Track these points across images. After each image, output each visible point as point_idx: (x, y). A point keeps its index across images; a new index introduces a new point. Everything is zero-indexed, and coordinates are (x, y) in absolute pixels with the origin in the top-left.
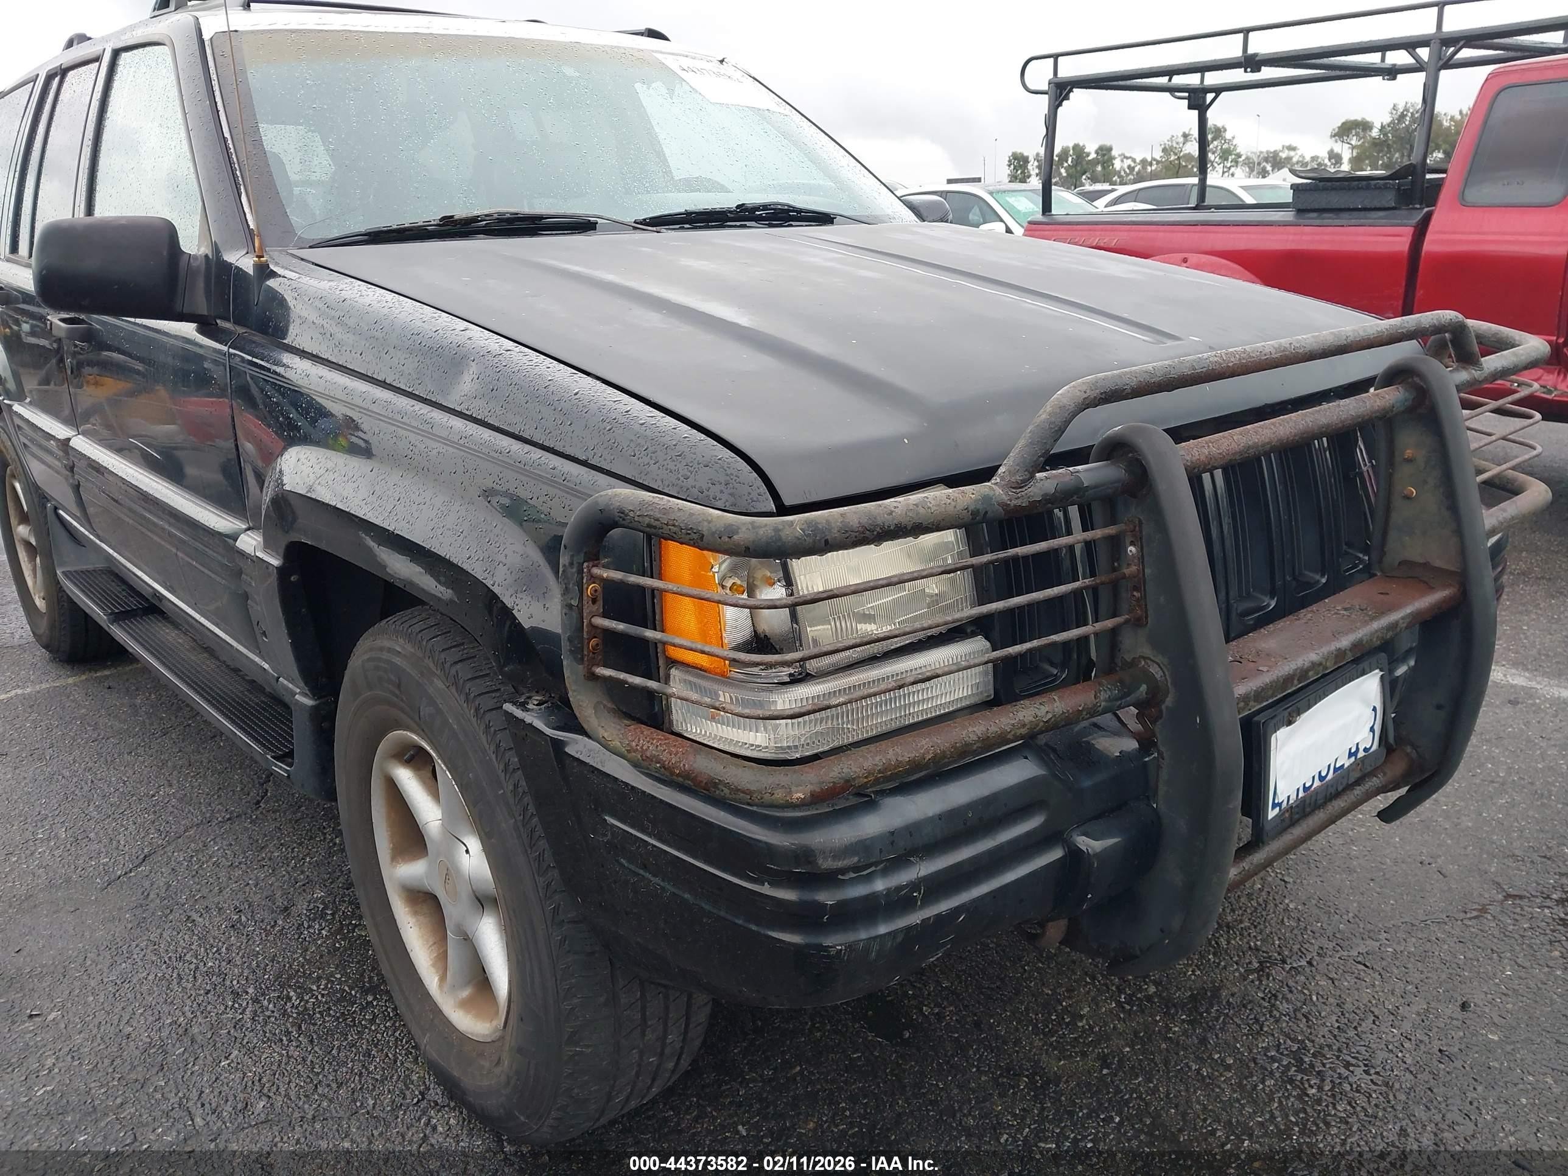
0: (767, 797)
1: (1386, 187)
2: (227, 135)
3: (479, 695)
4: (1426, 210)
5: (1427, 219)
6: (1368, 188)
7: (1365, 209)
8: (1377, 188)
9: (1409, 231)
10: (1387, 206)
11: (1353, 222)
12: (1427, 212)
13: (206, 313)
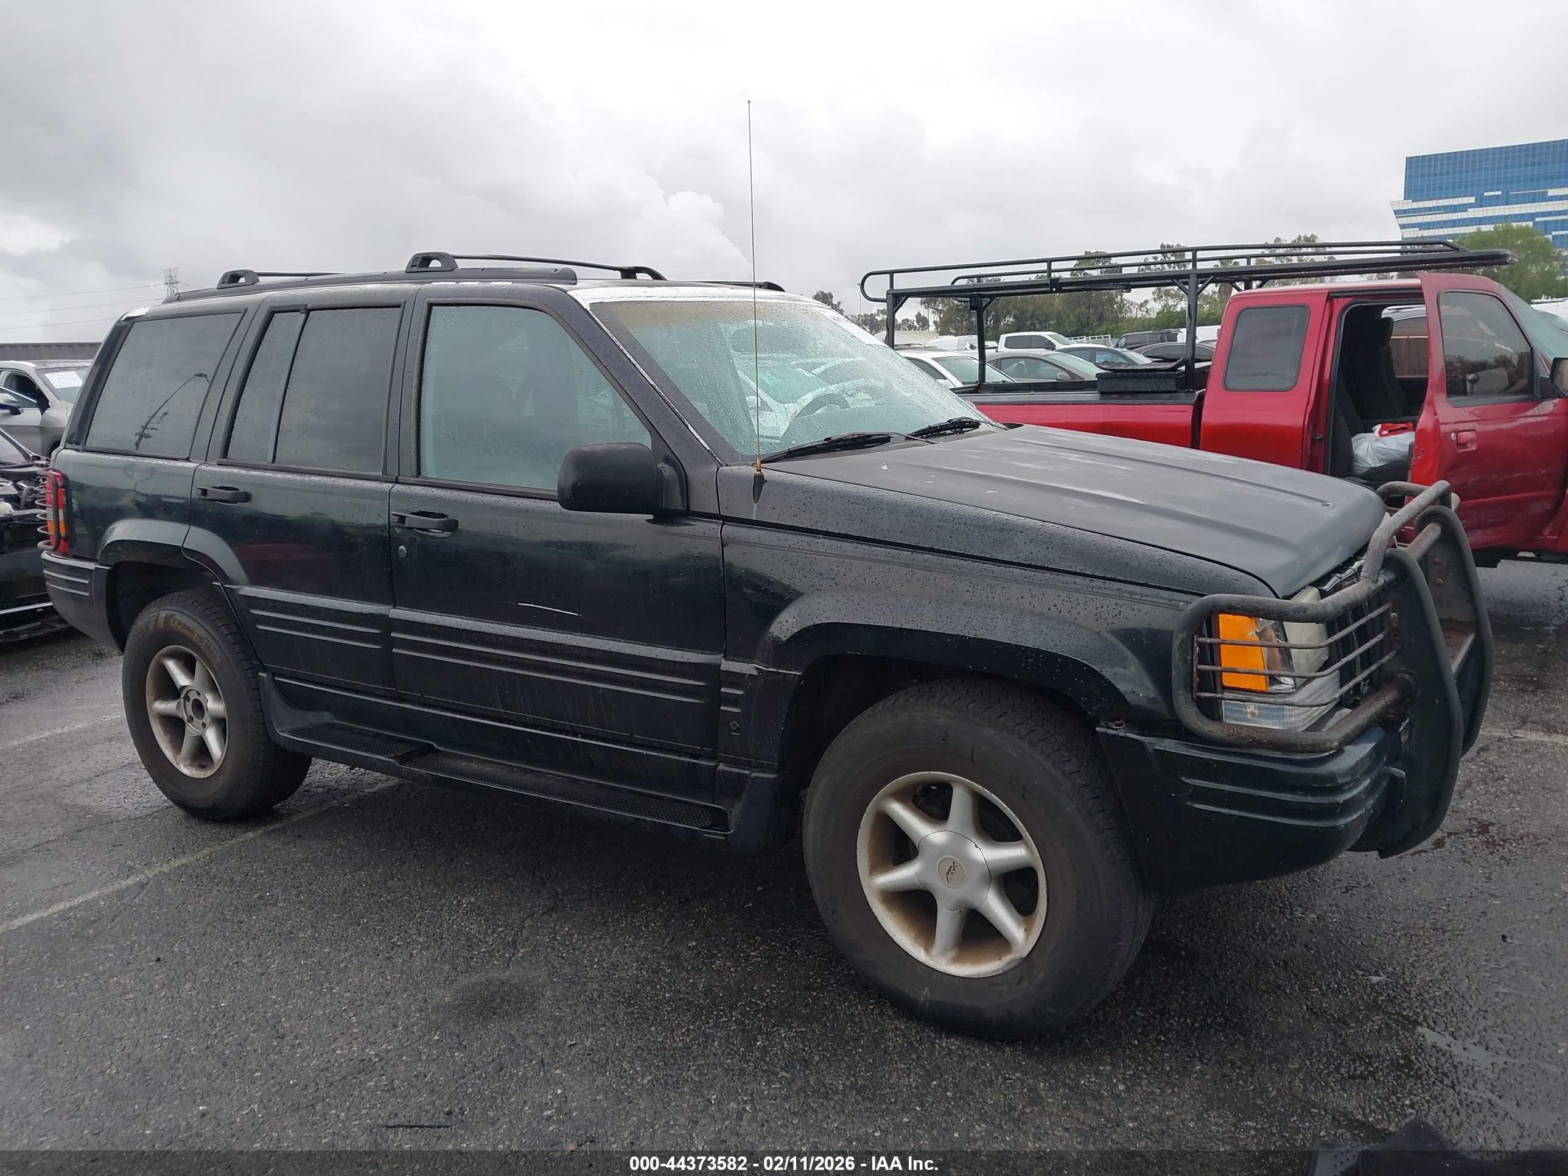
0: (1322, 747)
1: (1168, 377)
2: (652, 383)
3: (1028, 733)
4: (1197, 392)
5: (1201, 398)
6: (1155, 377)
7: (1155, 392)
8: (1164, 377)
9: (1189, 409)
10: (1171, 389)
11: (1148, 401)
12: (1200, 394)
13: (681, 508)
